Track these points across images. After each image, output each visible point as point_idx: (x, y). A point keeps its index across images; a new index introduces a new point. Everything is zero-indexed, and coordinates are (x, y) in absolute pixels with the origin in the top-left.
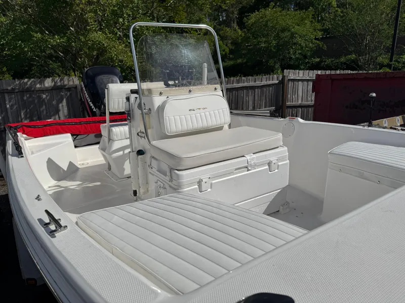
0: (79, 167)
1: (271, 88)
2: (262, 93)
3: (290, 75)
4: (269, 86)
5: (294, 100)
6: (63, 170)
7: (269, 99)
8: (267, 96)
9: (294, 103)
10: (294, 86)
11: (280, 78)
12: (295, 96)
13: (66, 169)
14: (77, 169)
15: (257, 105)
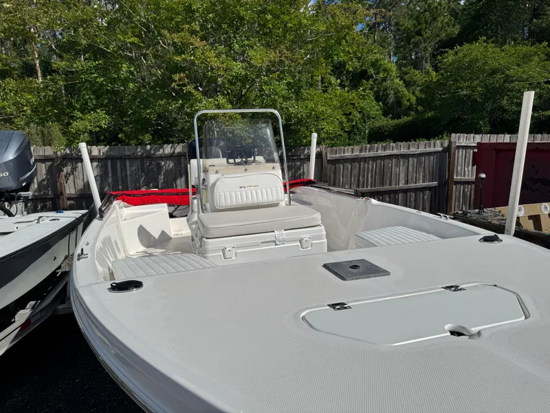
0: (173, 236)
1: (432, 157)
2: (419, 163)
3: (461, 141)
4: (429, 154)
5: (467, 173)
6: (154, 238)
7: (429, 171)
8: (427, 167)
9: (466, 177)
10: (467, 155)
11: (446, 145)
12: (468, 168)
13: (157, 238)
14: (170, 238)
15: (412, 178)
